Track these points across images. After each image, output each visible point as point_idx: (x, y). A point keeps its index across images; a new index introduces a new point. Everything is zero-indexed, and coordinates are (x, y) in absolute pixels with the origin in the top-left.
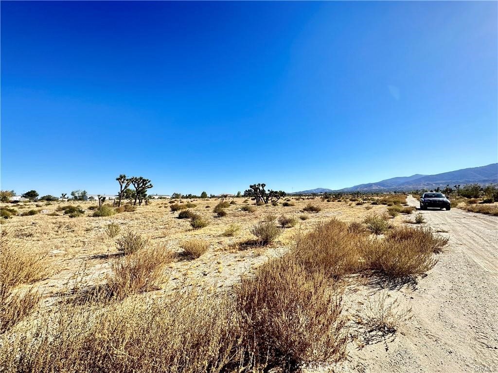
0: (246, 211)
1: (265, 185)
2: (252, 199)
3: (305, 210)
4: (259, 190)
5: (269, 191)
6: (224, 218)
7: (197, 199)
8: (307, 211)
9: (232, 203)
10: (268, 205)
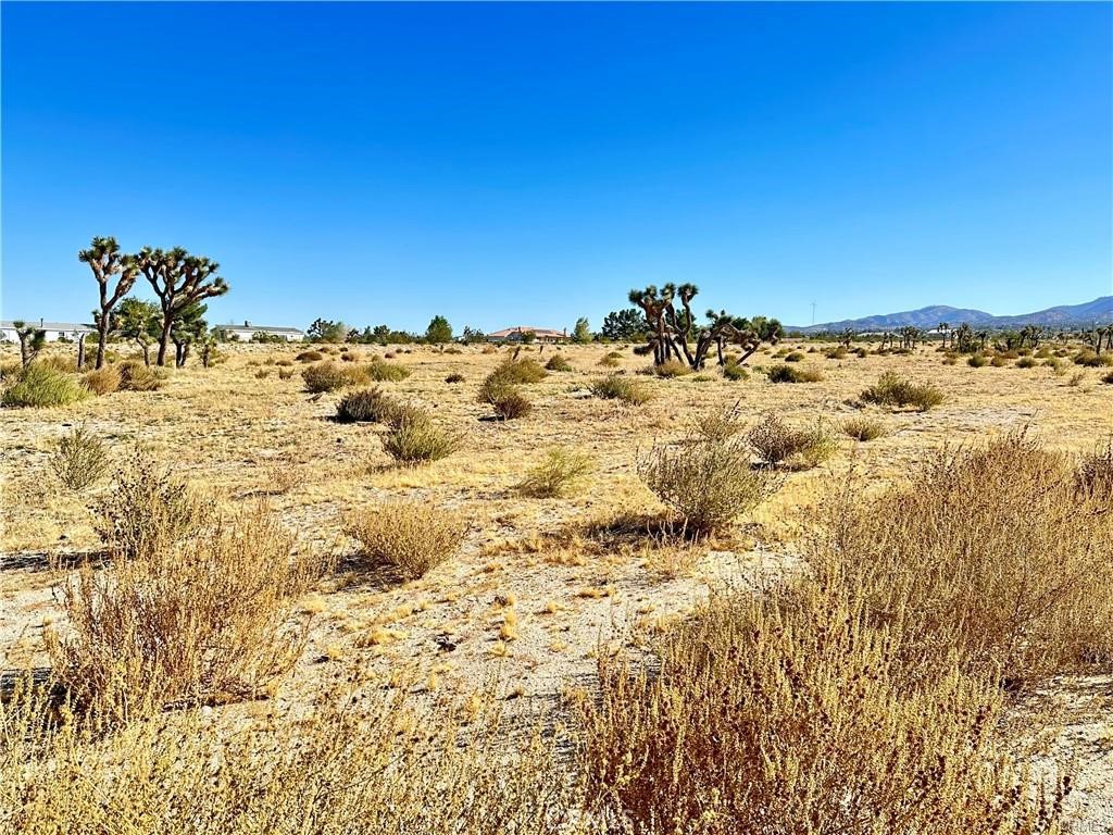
0: (611, 396)
1: (694, 291)
2: (637, 351)
3: (868, 397)
4: (671, 310)
5: (710, 315)
6: (520, 425)
7: (412, 346)
8: (878, 401)
9: (554, 364)
10: (703, 373)
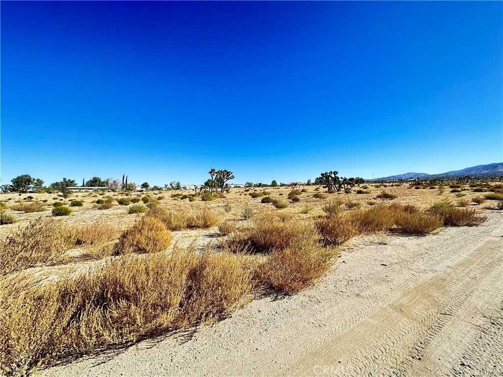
0: (317, 197)
1: (337, 173)
2: (323, 187)
3: (378, 197)
4: (331, 177)
5: (342, 178)
6: (298, 203)
7: (268, 187)
8: (380, 198)
9: (303, 191)
10: (340, 192)
